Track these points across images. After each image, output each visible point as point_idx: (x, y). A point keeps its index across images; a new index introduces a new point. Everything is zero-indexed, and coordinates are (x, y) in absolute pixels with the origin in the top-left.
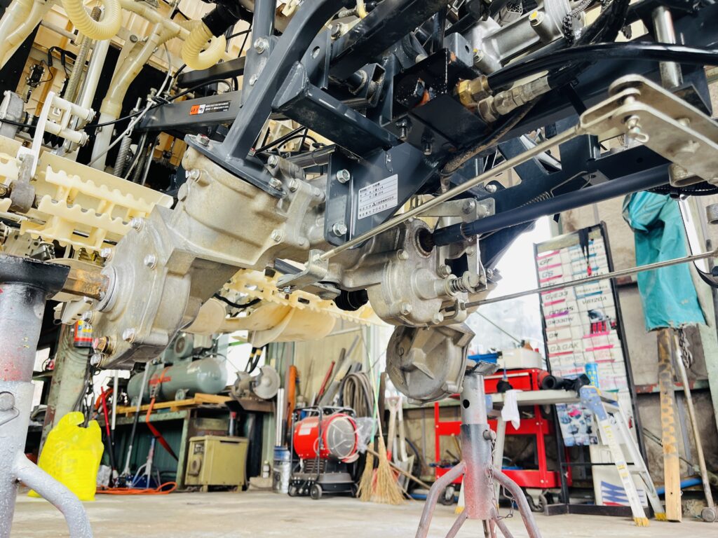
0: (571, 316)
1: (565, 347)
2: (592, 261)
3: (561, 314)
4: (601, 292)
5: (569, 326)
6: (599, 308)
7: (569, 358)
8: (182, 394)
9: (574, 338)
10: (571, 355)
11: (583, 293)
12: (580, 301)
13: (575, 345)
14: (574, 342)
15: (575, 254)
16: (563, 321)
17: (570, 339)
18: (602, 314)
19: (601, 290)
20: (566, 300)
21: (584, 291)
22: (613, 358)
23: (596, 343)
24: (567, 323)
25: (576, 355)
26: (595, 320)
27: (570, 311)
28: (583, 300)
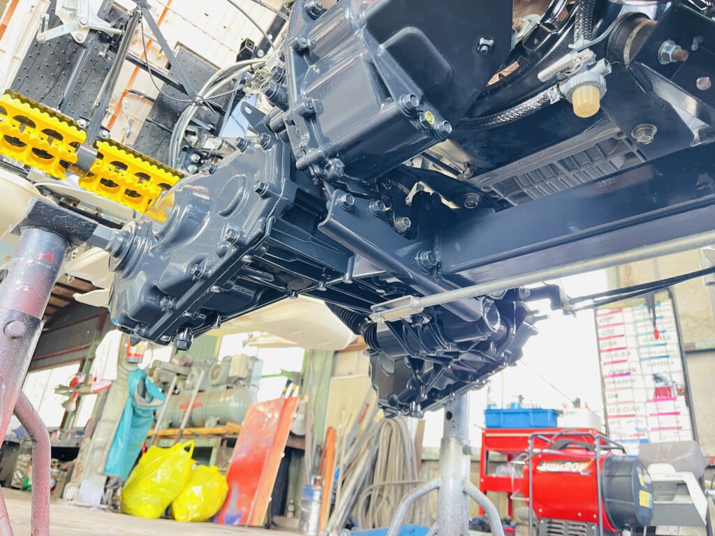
0: (633, 378)
1: (626, 410)
2: (659, 324)
3: (622, 375)
4: (668, 356)
5: (631, 388)
6: (665, 372)
7: (631, 422)
8: (213, 421)
9: (636, 400)
10: (633, 419)
11: (647, 356)
12: (644, 363)
13: (638, 408)
14: (637, 405)
15: (639, 314)
16: (624, 381)
17: (633, 402)
18: (669, 379)
19: (668, 354)
20: (629, 361)
21: (649, 353)
22: (680, 425)
23: (661, 409)
24: (629, 384)
25: (639, 419)
26: (661, 385)
27: (633, 373)
28: (648, 362)
